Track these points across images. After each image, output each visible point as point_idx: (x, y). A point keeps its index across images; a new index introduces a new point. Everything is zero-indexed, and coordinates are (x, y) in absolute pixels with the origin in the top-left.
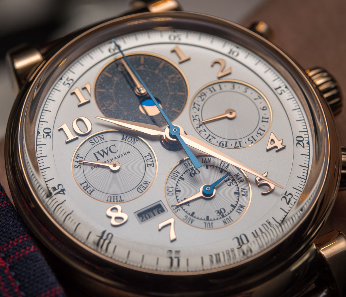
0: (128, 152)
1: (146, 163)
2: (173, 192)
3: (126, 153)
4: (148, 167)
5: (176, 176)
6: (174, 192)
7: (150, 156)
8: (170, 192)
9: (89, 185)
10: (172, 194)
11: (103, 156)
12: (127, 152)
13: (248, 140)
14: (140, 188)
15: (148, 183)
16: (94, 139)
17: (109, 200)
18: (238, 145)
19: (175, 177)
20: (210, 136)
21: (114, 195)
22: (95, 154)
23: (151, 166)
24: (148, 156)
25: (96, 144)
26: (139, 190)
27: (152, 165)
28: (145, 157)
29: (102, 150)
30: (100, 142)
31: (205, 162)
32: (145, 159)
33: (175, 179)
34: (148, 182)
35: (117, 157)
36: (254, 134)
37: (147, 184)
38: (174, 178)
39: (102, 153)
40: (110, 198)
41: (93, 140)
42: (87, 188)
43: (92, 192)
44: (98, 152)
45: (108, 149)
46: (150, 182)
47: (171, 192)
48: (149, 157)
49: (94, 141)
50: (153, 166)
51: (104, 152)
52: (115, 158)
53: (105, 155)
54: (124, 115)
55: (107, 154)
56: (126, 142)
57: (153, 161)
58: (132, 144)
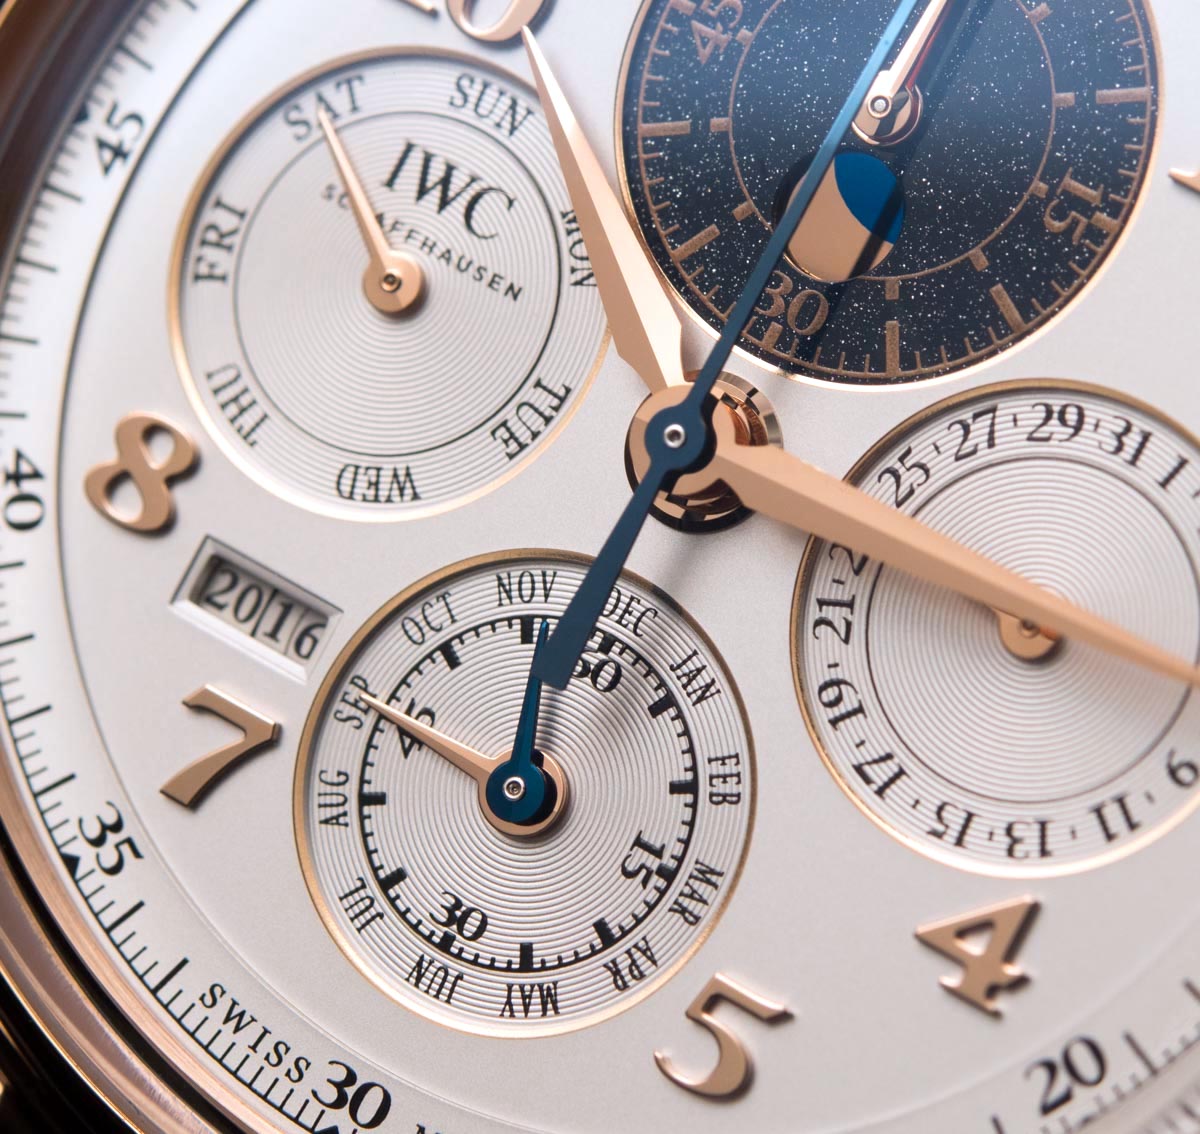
0: (513, 292)
1: (509, 413)
2: (429, 634)
3: (503, 286)
4: (493, 433)
5: (527, 593)
6: (434, 640)
7: (556, 402)
8: (423, 624)
9: (236, 240)
10: (417, 637)
11: (423, 191)
12: (511, 287)
13: (941, 809)
14: (361, 471)
15: (408, 491)
16: (486, 85)
17: (218, 381)
18: (880, 773)
19: (515, 593)
20: (845, 611)
21: (252, 387)
22: (409, 148)
23: (506, 442)
24: (550, 392)
25: (467, 114)
26: (348, 475)
27: (513, 447)
28: (538, 384)
29: (450, 169)
30: (487, 125)
31: (685, 680)
32: (529, 394)
33: (506, 601)
34: (413, 488)
35: (455, 258)
36: (989, 818)
37: (401, 490)
38: (508, 592)
39: (436, 172)
40: (230, 374)
41: (478, 87)
42: (218, 245)
43: (211, 277)
44: (428, 159)
45: (476, 187)
46: (416, 497)
47: (426, 629)
48: (545, 402)
49: (473, 93)
50: (511, 456)
51: (445, 182)
52: (446, 256)
53: (434, 196)
54: (707, 126)
55: (444, 202)
56: (566, 242)
57: (535, 435)
58: (568, 278)
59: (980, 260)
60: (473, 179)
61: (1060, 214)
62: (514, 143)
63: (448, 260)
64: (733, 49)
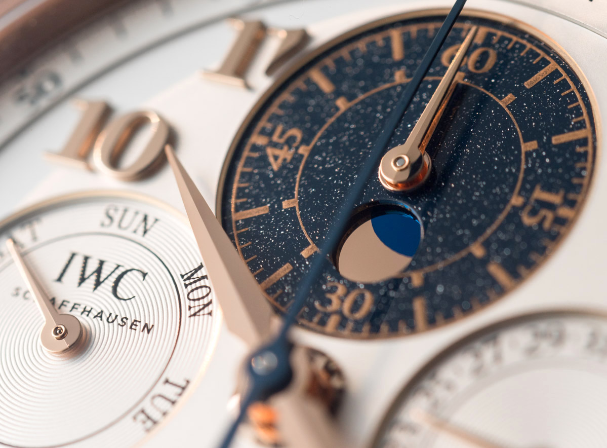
0: (148, 328)
1: (145, 404)
3: (140, 326)
4: (134, 418)
7: (179, 391)
11: (83, 279)
12: (146, 325)
22: (73, 255)
23: (144, 422)
24: (175, 385)
25: (114, 229)
27: (149, 424)
28: (167, 381)
29: (102, 263)
30: (128, 233)
32: (162, 389)
35: (104, 316)
39: (92, 265)
41: (121, 212)
44: (86, 259)
45: (119, 271)
48: (171, 392)
49: (118, 216)
50: (148, 430)
51: (99, 271)
52: (100, 315)
53: (91, 281)
54: (280, 206)
55: (98, 283)
56: (184, 292)
57: (165, 414)
58: (186, 313)
59: (478, 251)
60: (118, 266)
61: (533, 213)
62: (147, 240)
63: (101, 317)
64: (297, 158)
